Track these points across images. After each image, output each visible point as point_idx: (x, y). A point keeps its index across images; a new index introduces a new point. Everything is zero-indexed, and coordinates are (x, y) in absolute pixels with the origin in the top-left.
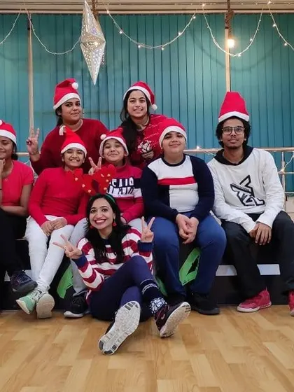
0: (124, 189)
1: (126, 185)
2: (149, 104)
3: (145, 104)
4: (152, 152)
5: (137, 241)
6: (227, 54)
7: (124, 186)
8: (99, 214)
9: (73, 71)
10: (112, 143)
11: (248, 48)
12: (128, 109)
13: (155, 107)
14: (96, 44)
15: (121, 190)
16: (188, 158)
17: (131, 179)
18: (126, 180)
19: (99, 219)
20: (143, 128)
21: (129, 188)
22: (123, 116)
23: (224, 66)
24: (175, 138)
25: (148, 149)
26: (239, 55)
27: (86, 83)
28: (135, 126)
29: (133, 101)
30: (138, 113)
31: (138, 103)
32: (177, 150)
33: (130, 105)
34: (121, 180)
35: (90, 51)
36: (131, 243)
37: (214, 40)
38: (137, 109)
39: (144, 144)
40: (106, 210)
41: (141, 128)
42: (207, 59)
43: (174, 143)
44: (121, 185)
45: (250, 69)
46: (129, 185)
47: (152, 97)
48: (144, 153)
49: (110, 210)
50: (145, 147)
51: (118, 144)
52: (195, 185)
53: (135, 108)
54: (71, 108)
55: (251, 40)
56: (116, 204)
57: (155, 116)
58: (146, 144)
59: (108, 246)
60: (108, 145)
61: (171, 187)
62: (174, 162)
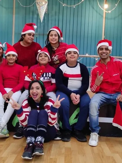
0: (46, 78)
1: (47, 76)
2: (59, 37)
3: (57, 37)
4: (58, 61)
5: (50, 106)
6: (105, 11)
7: (46, 76)
8: (35, 90)
9: (33, 15)
10: (43, 55)
11: (114, 9)
12: (49, 40)
13: (62, 39)
14: (44, 3)
15: (45, 78)
16: (78, 64)
17: (50, 74)
18: (48, 73)
19: (34, 93)
20: (55, 49)
21: (48, 78)
22: (47, 43)
23: (103, 16)
24: (73, 54)
25: (57, 59)
26: (110, 12)
27: (39, 21)
28: (52, 48)
29: (52, 36)
30: (54, 41)
31: (54, 37)
32: (73, 60)
33: (50, 37)
34: (45, 74)
35: (40, 6)
36: (48, 107)
37: (99, 4)
38: (53, 39)
39: (55, 57)
40: (38, 89)
41: (54, 49)
42: (95, 13)
43: (72, 56)
44: (45, 76)
45: (115, 18)
46: (48, 76)
47: (61, 34)
48: (54, 61)
49: (41, 89)
50: (55, 58)
51: (46, 56)
52: (81, 78)
53: (52, 39)
54: (30, 37)
55: (116, 5)
56: (43, 86)
57: (62, 43)
58: (56, 57)
59: (38, 107)
60: (41, 56)
61: (70, 78)
62: (72, 66)
